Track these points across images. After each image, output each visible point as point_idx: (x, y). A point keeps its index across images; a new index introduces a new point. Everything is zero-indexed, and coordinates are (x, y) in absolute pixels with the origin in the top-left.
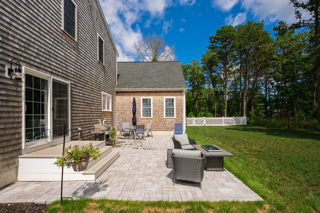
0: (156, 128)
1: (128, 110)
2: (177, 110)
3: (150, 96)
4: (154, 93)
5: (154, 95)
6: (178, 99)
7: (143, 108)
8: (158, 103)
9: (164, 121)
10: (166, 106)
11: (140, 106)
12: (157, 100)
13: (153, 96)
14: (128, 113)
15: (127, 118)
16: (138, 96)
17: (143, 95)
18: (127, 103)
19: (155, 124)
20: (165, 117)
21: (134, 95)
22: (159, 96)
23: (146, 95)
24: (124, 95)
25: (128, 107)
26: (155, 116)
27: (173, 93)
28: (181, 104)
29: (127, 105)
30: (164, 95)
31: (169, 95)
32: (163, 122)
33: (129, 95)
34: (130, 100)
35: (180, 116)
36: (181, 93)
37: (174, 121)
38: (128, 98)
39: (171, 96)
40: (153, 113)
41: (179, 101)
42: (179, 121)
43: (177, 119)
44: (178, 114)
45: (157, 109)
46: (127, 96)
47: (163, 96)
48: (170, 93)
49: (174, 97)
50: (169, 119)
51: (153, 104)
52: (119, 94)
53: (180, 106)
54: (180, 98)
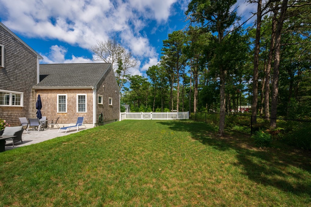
0: (70, 121)
1: (46, 105)
2: (88, 105)
3: (65, 93)
4: (68, 91)
5: (69, 92)
6: (89, 96)
7: (59, 104)
8: (72, 99)
9: (77, 115)
10: (79, 102)
11: (57, 102)
12: (71, 96)
13: (68, 93)
14: (46, 108)
15: (46, 112)
16: (55, 93)
17: (59, 92)
18: (46, 100)
19: (70, 118)
20: (77, 112)
21: (52, 92)
22: (73, 93)
23: (62, 92)
24: (43, 92)
25: (46, 102)
26: (69, 110)
27: (84, 91)
28: (92, 101)
29: (46, 101)
30: (77, 92)
31: (81, 92)
32: (76, 116)
33: (47, 92)
34: (48, 97)
35: (91, 110)
36: (92, 91)
37: (85, 115)
38: (47, 95)
39: (83, 93)
40: (68, 108)
41: (90, 98)
42: (90, 115)
43: (88, 113)
44: (89, 109)
45: (71, 104)
46: (46, 93)
47: (76, 93)
48: (82, 91)
49: (86, 95)
50: (81, 113)
51: (68, 100)
52: (39, 91)
53: (90, 102)
54: (91, 95)
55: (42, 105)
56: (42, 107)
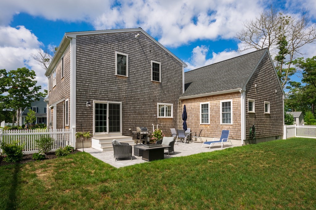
0: (213, 135)
1: (190, 116)
2: (234, 114)
3: (208, 101)
4: (211, 98)
5: (212, 99)
6: (235, 102)
7: (202, 114)
8: (215, 108)
9: (221, 127)
10: (223, 111)
11: (199, 112)
12: (214, 104)
13: (211, 101)
14: (190, 119)
15: (190, 123)
16: (198, 102)
17: (202, 101)
18: (190, 110)
19: (213, 131)
20: (221, 123)
21: (195, 101)
22: (216, 100)
23: (204, 100)
24: (188, 102)
25: (190, 113)
26: (212, 122)
27: (229, 96)
28: (239, 108)
30: (221, 99)
31: (225, 98)
32: (220, 129)
33: (191, 102)
34: (192, 106)
35: (238, 122)
36: (239, 94)
37: (231, 128)
38: (190, 105)
39: (228, 99)
40: (210, 119)
41: (236, 104)
42: (237, 128)
43: (234, 126)
44: (235, 120)
45: (214, 114)
46: (190, 103)
47: (219, 100)
48: (227, 96)
49: (231, 100)
50: (226, 125)
51: (210, 109)
52: (184, 101)
53: (237, 110)
54: (238, 100)
55: (187, 116)
56: (188, 118)
